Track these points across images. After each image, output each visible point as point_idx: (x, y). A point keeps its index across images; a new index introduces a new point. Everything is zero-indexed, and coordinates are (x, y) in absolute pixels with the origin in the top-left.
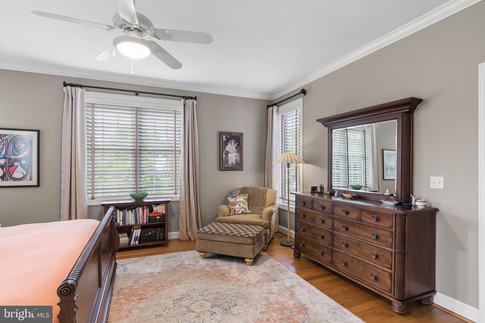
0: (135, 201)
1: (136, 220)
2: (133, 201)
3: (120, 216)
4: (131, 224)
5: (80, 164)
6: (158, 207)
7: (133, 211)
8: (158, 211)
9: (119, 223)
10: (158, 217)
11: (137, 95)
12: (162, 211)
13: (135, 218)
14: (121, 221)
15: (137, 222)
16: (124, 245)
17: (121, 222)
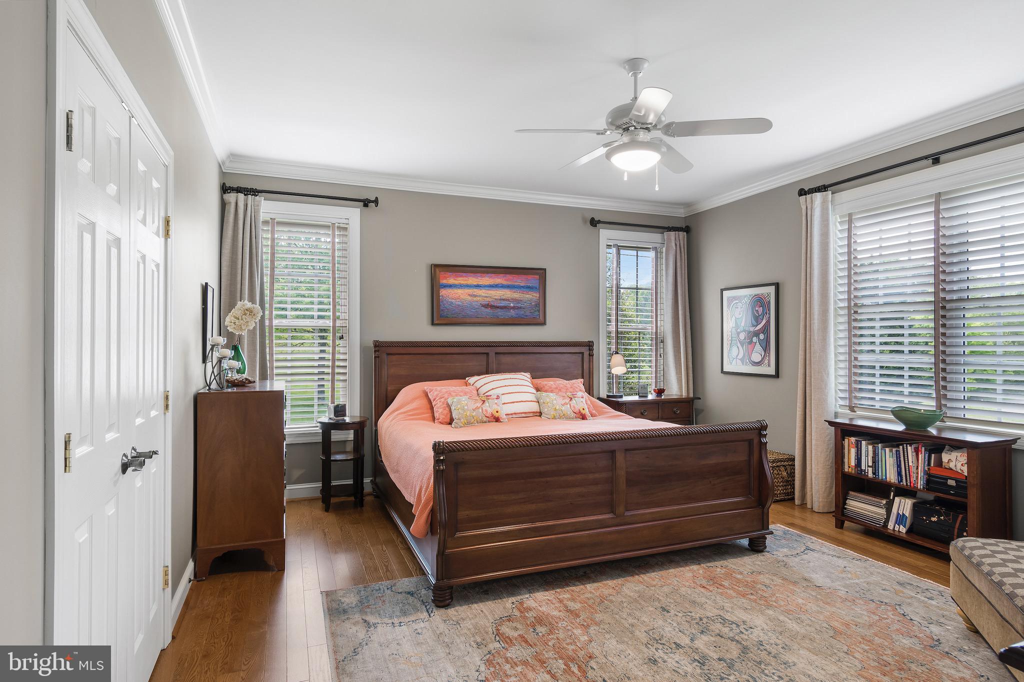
0: (906, 429)
1: (899, 474)
2: (900, 427)
3: (867, 456)
4: (888, 480)
5: (818, 340)
6: (952, 453)
7: (894, 450)
8: (952, 465)
9: (865, 470)
10: (951, 483)
11: (936, 161)
12: (962, 468)
13: (898, 469)
14: (868, 466)
15: (902, 481)
16: (871, 522)
17: (870, 470)
